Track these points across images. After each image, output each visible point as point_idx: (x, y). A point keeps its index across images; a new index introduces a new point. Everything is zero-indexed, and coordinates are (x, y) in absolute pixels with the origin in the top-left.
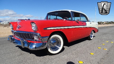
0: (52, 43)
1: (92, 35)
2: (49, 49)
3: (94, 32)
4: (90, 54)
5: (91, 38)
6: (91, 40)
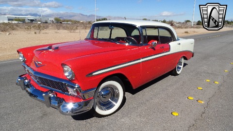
0: (102, 95)
1: (180, 66)
2: (97, 107)
3: (185, 58)
4: (172, 113)
5: (178, 73)
6: (178, 74)
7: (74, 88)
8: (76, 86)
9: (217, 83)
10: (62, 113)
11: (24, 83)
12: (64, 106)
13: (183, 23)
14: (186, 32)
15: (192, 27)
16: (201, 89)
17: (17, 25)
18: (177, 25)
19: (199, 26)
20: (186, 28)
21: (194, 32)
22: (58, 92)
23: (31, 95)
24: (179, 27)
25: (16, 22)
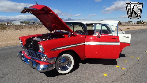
4: (103, 75)
7: (44, 57)
8: (45, 56)
9: (138, 58)
10: (38, 70)
11: (21, 55)
12: (39, 67)
13: (127, 23)
14: (128, 28)
15: (133, 25)
16: (126, 61)
17: (25, 26)
18: (123, 24)
19: (138, 24)
20: (128, 26)
21: (134, 28)
22: (37, 59)
23: (23, 61)
24: (124, 25)
25: (25, 24)
